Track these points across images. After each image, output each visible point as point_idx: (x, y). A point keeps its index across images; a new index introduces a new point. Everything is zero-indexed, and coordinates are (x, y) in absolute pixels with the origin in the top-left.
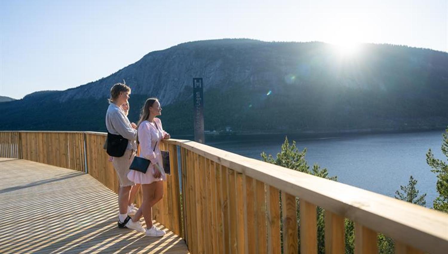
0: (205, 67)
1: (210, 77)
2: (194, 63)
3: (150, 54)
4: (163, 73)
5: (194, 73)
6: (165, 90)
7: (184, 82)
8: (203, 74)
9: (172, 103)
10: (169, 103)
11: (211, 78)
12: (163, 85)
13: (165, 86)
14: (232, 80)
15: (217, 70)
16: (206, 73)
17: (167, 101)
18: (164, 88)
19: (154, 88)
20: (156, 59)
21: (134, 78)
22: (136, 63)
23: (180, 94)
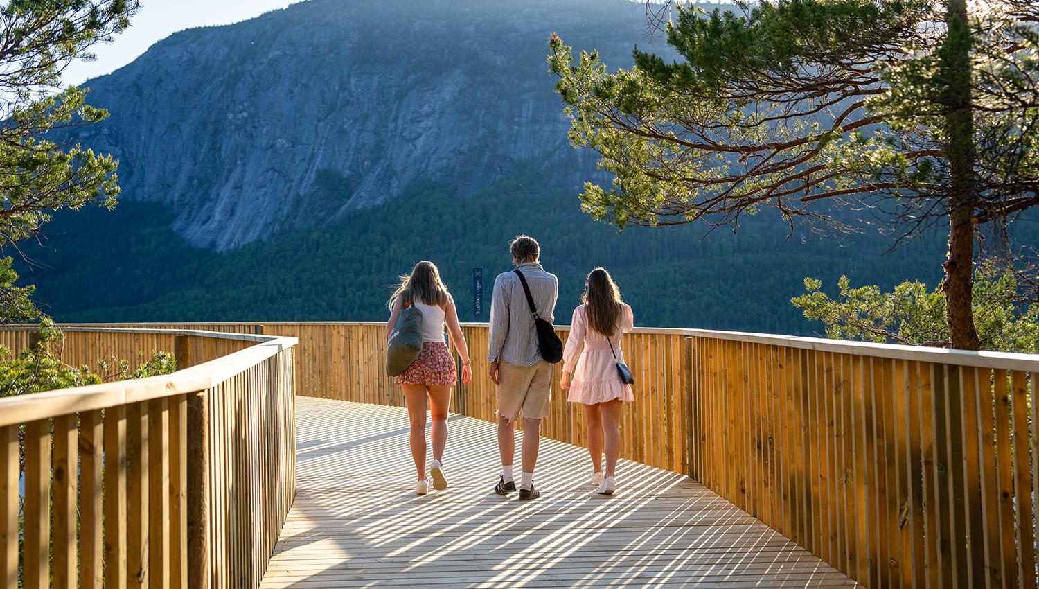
0: (400, 97)
1: (419, 135)
2: (353, 81)
3: (176, 39)
4: (230, 116)
5: (355, 120)
6: (238, 187)
7: (313, 157)
8: (392, 126)
9: (265, 238)
10: (252, 236)
11: (420, 143)
12: (227, 167)
13: (238, 170)
14: (501, 151)
15: (443, 112)
16: (400, 122)
17: (246, 231)
18: (235, 176)
19: (191, 179)
20: (203, 59)
21: (109, 136)
22: (119, 72)
23: (298, 200)
